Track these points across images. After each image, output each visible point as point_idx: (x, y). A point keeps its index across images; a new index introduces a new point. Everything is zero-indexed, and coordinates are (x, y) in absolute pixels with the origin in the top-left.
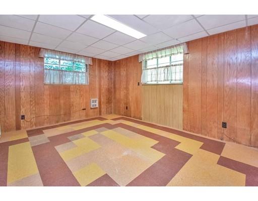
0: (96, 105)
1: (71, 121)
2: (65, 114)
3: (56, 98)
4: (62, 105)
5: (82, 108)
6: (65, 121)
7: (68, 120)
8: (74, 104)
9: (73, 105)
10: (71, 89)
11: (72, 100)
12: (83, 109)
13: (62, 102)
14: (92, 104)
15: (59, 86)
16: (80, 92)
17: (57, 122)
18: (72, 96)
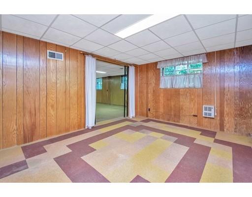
0: (210, 114)
1: (180, 124)
2: (175, 115)
3: (168, 100)
4: (172, 106)
5: (192, 114)
6: (174, 121)
7: (178, 122)
8: (184, 107)
9: (182, 109)
10: (180, 93)
11: (181, 103)
12: (194, 116)
13: (173, 104)
14: (204, 111)
15: (170, 90)
16: (190, 96)
17: (169, 120)
18: (181, 99)
